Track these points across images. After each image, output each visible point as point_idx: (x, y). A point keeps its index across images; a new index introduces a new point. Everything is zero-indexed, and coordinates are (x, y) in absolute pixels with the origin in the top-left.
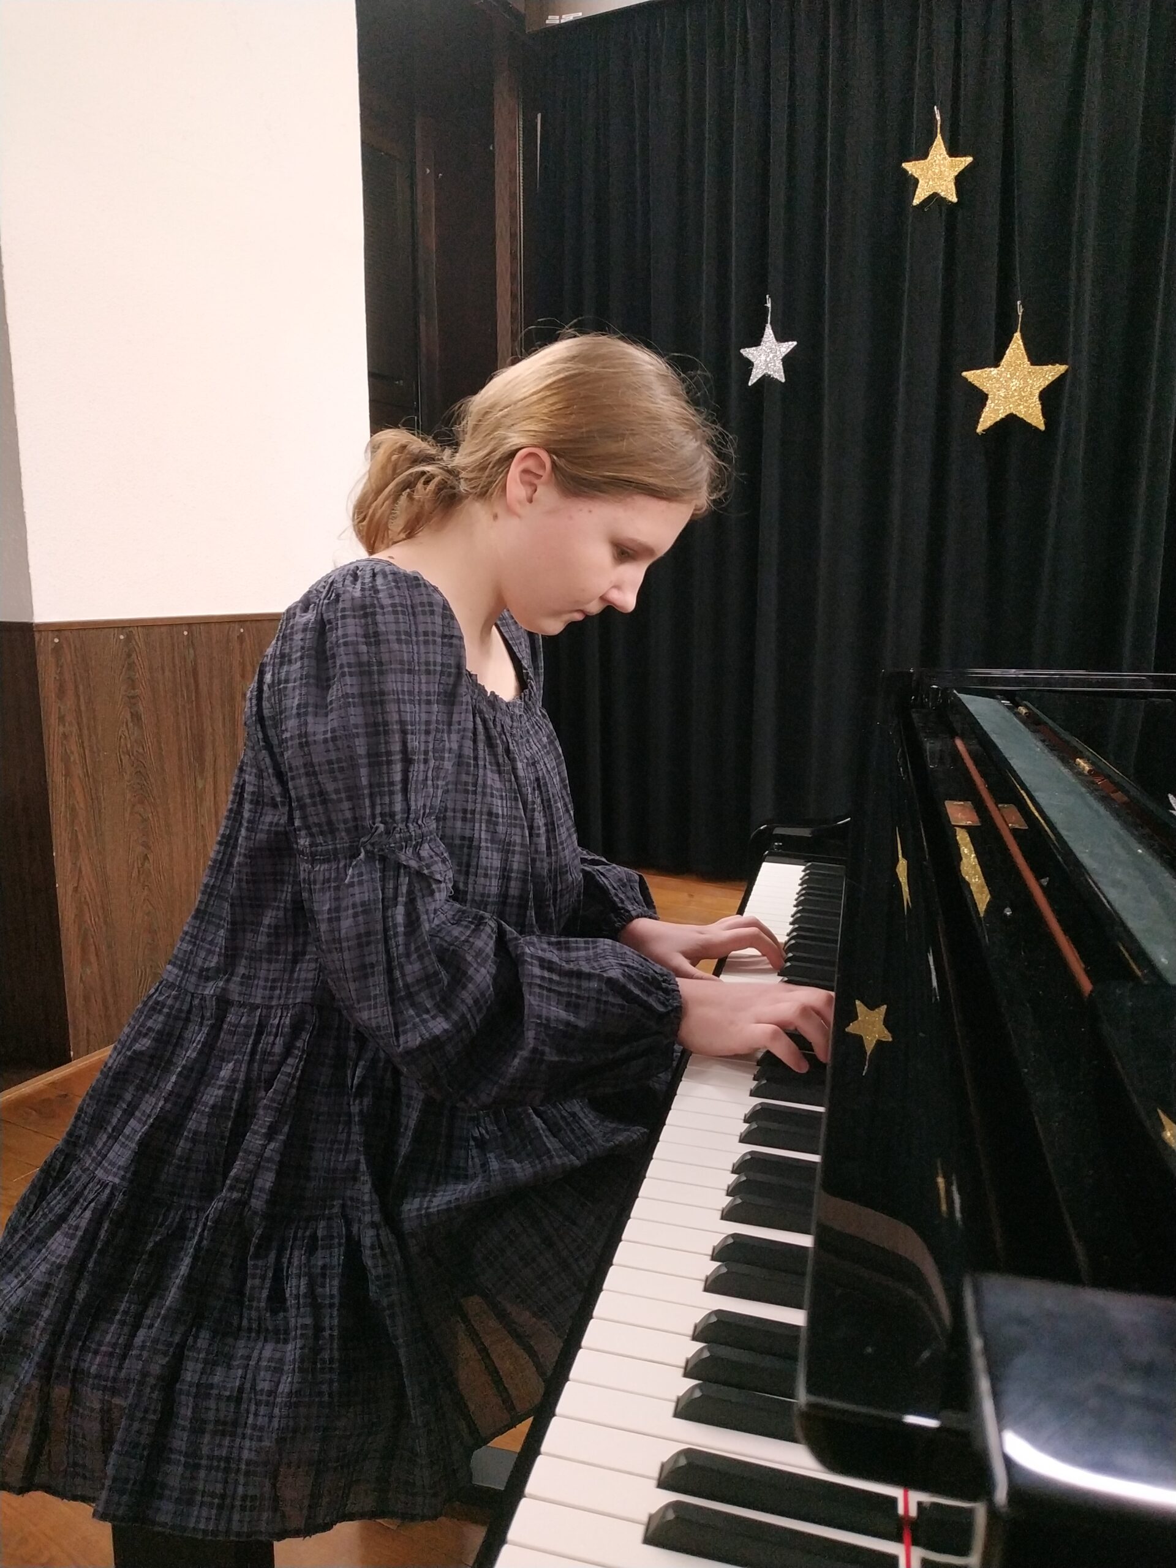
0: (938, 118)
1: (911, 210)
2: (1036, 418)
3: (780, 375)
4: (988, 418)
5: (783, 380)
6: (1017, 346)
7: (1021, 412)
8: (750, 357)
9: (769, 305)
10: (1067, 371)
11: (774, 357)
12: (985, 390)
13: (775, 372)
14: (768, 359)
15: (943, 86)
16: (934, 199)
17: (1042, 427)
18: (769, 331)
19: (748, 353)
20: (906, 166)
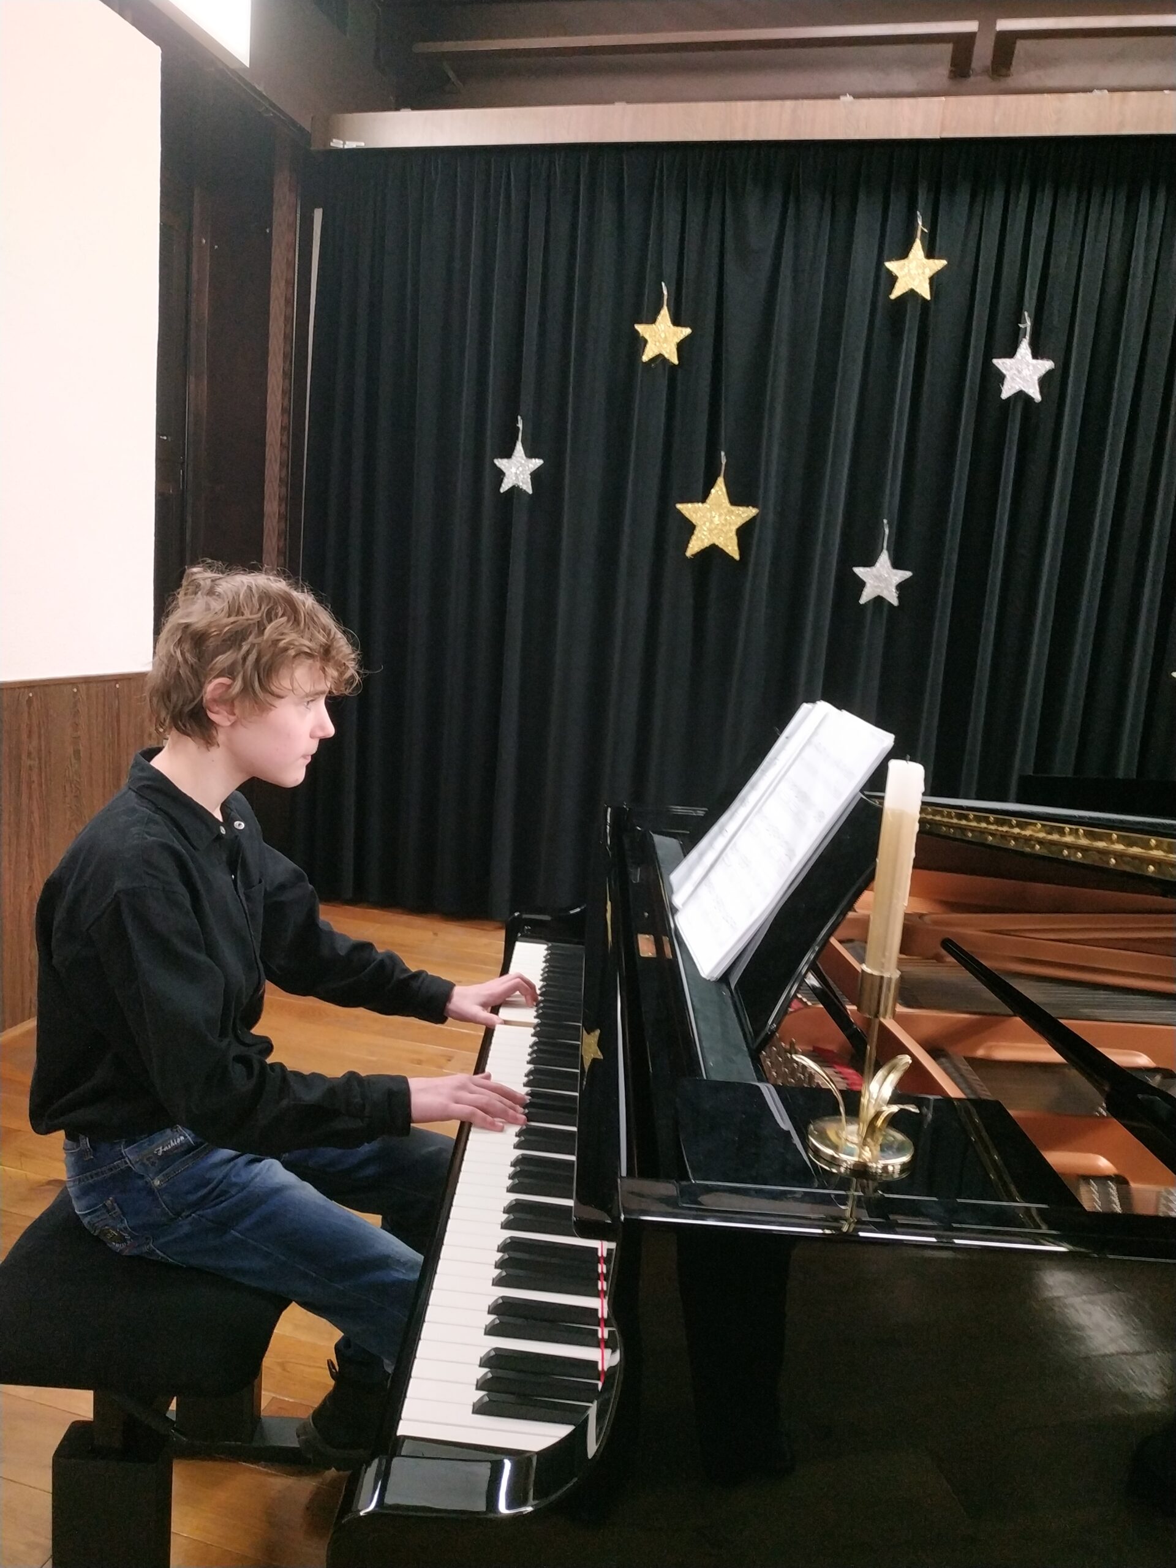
0: (665, 292)
1: (641, 364)
2: (732, 549)
3: (528, 488)
4: (694, 546)
5: (530, 491)
6: (719, 490)
7: (721, 542)
8: (503, 468)
9: (520, 425)
10: (758, 514)
11: (523, 470)
12: (694, 522)
13: (523, 483)
14: (518, 472)
15: (670, 267)
16: (660, 358)
17: (737, 557)
18: (519, 447)
19: (501, 463)
20: (638, 327)
